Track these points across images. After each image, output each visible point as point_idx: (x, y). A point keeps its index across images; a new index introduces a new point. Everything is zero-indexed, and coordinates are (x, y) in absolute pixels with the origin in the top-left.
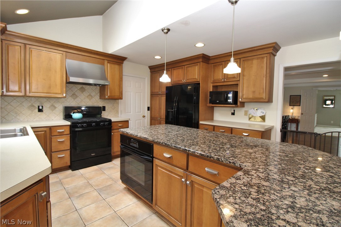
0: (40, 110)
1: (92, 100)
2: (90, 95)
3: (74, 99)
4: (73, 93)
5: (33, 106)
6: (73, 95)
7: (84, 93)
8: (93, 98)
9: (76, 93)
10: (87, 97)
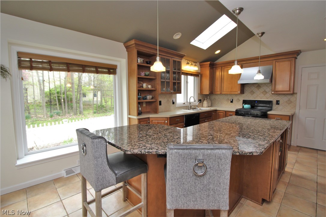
0: (232, 102)
1: (266, 95)
2: (265, 91)
3: (252, 95)
4: (251, 90)
5: (228, 99)
6: (251, 91)
7: (260, 90)
8: (268, 94)
9: (254, 91)
10: (262, 93)
